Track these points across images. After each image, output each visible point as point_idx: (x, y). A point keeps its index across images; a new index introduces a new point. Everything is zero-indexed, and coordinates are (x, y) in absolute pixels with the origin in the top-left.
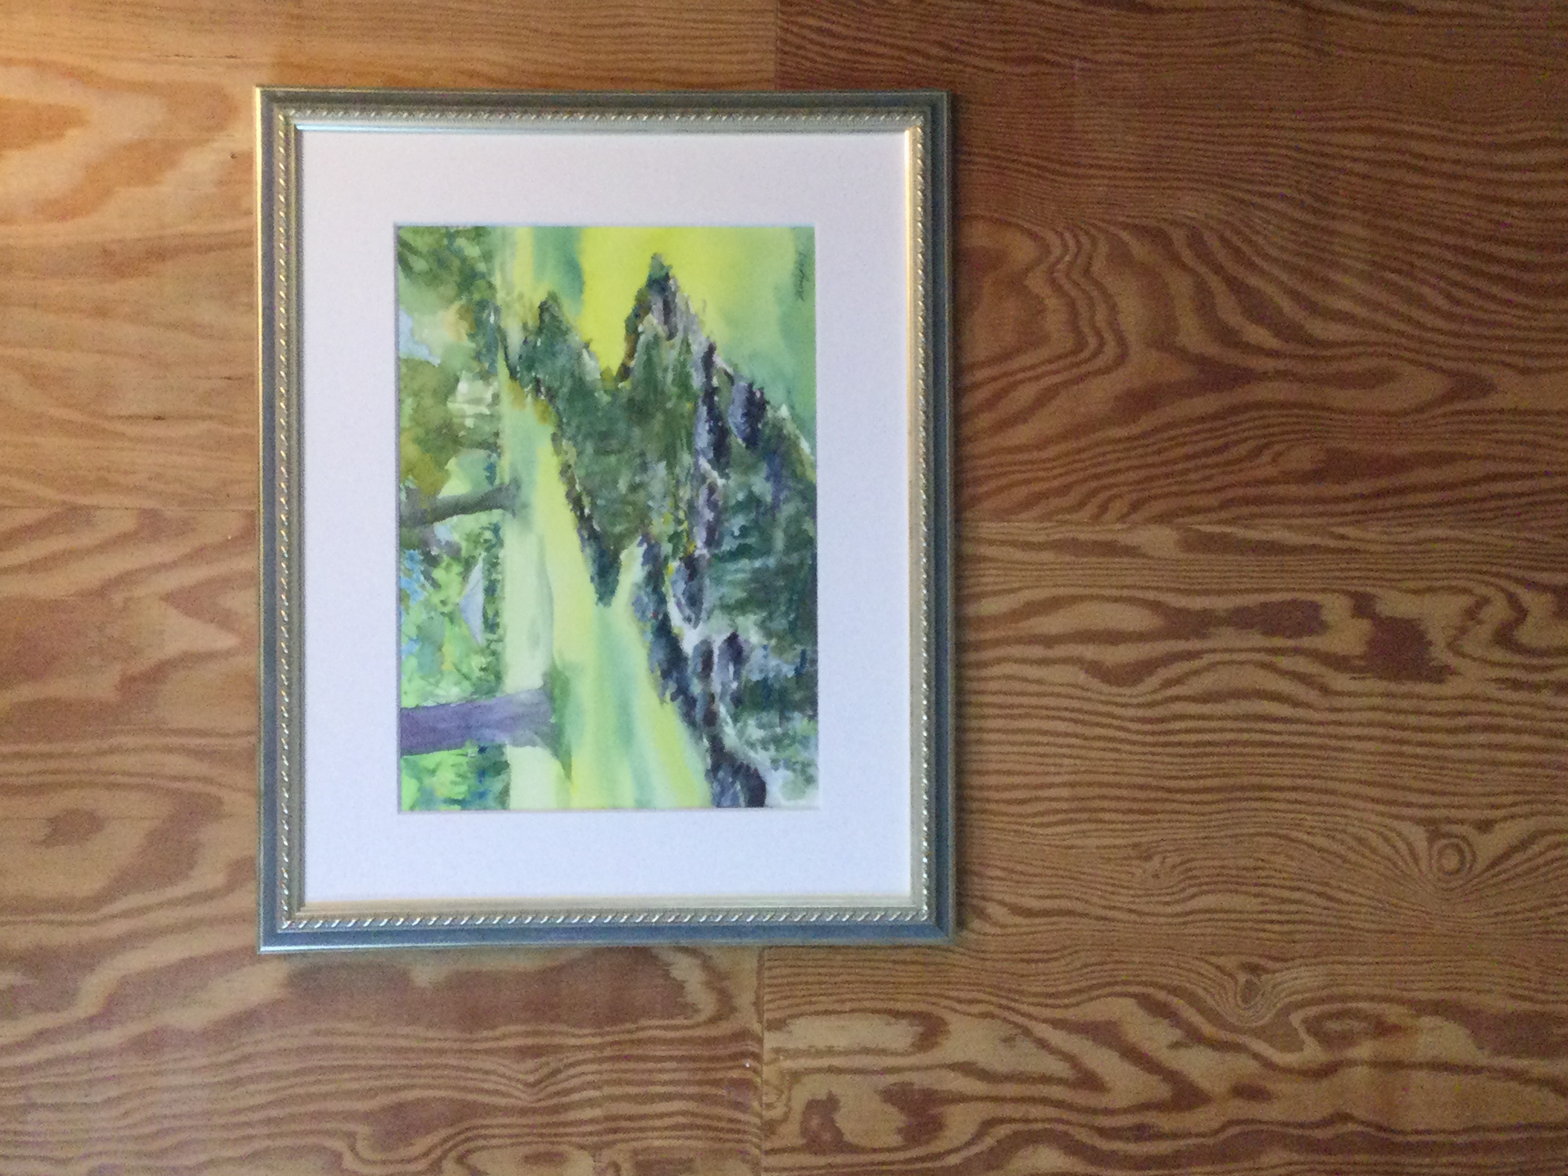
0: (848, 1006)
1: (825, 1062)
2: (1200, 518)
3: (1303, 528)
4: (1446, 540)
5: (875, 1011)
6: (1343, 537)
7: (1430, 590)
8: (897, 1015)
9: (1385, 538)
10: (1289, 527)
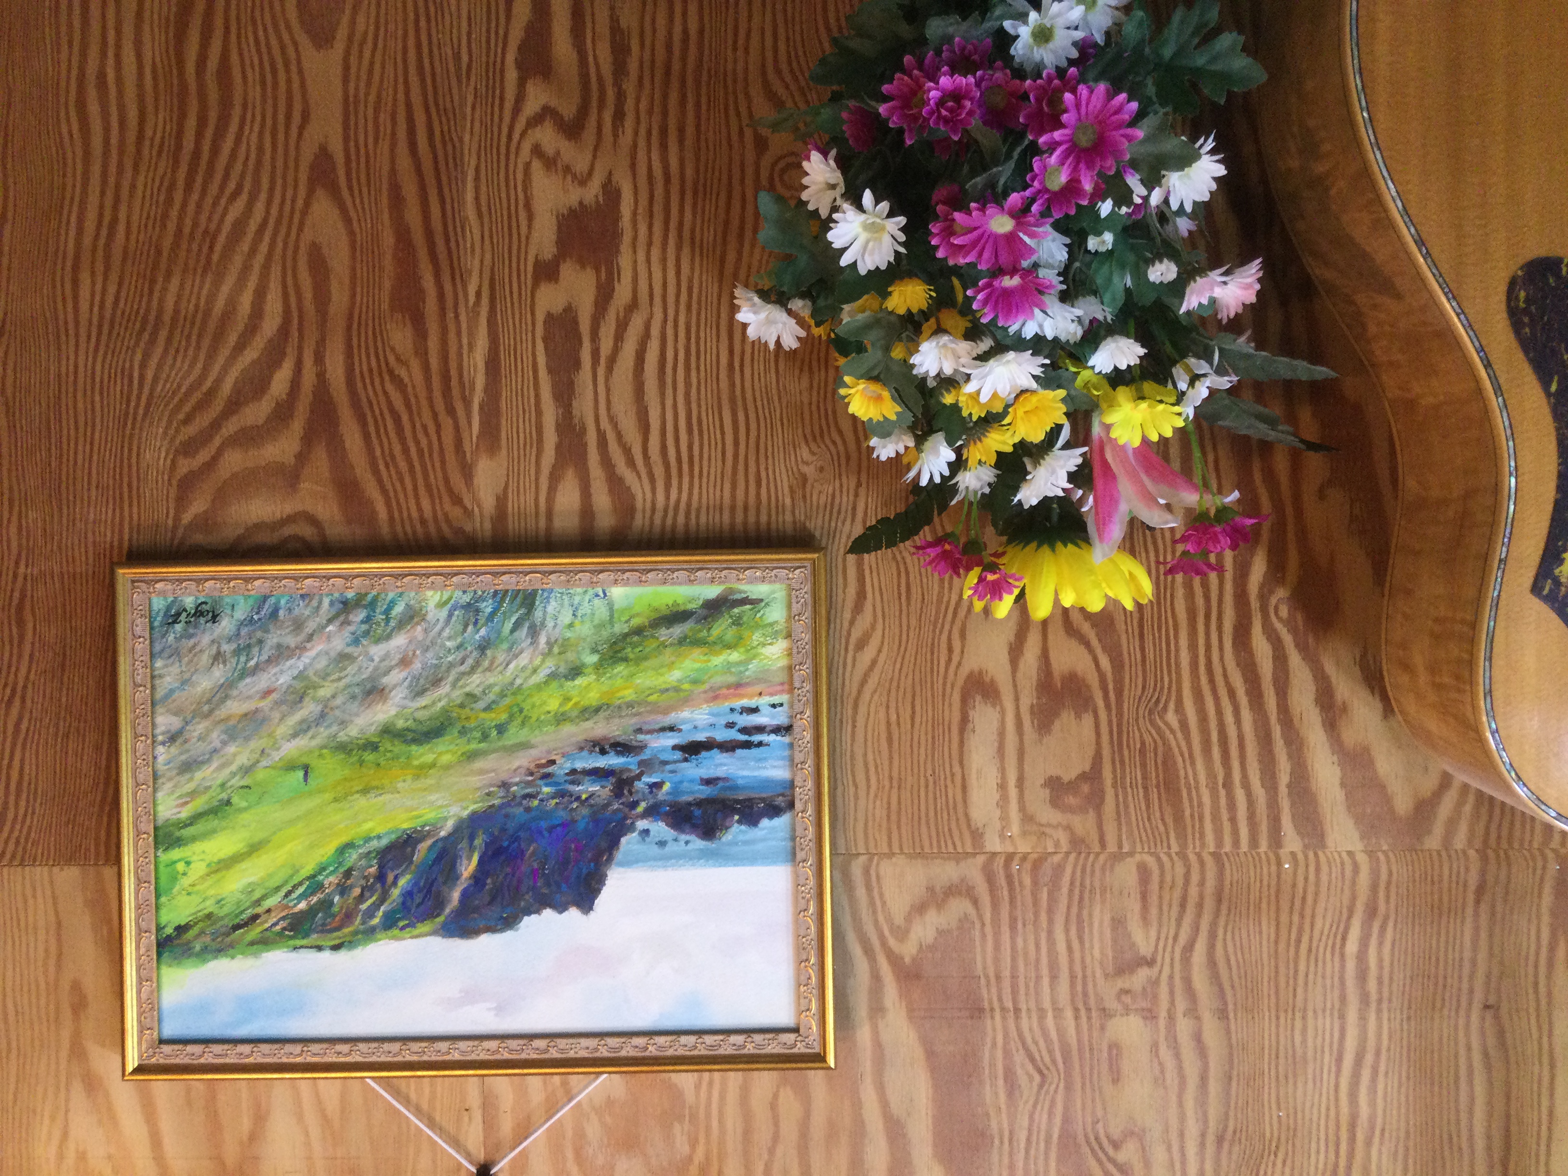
0: (957, 769)
1: (1013, 792)
2: (465, 435)
3: (471, 335)
4: (477, 189)
5: (962, 743)
6: (478, 294)
7: (528, 206)
8: (965, 720)
9: (478, 250)
10: (471, 346)
